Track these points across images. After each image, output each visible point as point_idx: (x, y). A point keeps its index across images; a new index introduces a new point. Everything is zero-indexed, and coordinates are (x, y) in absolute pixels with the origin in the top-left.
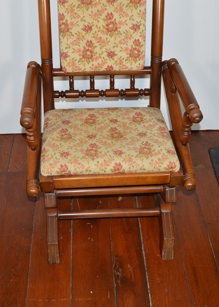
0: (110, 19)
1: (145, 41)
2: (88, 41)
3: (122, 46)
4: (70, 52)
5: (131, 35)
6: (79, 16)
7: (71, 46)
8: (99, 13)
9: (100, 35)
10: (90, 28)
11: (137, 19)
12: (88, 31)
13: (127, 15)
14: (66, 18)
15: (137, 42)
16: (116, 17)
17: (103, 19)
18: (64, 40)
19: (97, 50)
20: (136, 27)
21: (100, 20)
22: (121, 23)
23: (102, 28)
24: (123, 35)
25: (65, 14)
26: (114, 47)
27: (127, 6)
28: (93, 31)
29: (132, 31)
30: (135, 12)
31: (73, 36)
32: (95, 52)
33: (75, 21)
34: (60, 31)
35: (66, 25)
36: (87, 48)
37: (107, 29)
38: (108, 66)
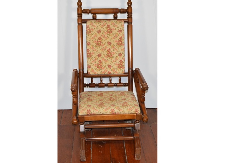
0: (109, 51)
1: (124, 61)
2: (99, 61)
3: (114, 63)
4: (91, 65)
5: (118, 58)
6: (95, 50)
7: (92, 63)
8: (104, 49)
9: (105, 58)
10: (101, 55)
11: (121, 51)
12: (99, 56)
13: (116, 50)
14: (90, 51)
15: (121, 61)
16: (112, 50)
17: (106, 51)
18: (89, 60)
19: (104, 65)
20: (120, 55)
21: (105, 52)
22: (114, 53)
23: (105, 55)
24: (115, 58)
25: (90, 49)
26: (111, 63)
27: (116, 46)
28: (102, 57)
29: (119, 56)
30: (120, 48)
31: (93, 58)
32: (103, 65)
33: (94, 52)
34: (87, 56)
35: (90, 54)
36: (99, 64)
37: (108, 56)
38: (109, 72)
